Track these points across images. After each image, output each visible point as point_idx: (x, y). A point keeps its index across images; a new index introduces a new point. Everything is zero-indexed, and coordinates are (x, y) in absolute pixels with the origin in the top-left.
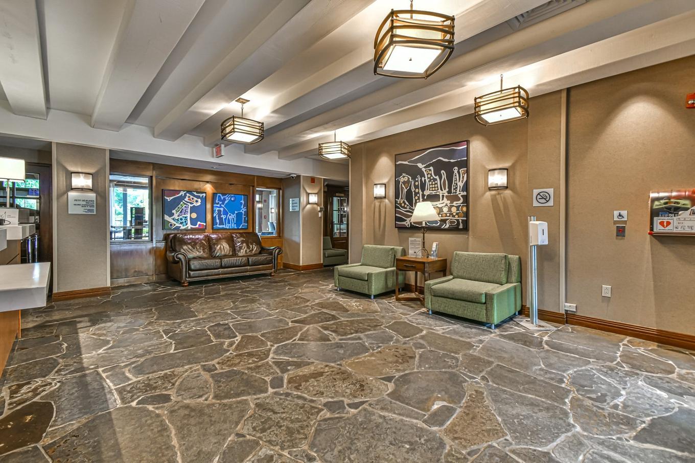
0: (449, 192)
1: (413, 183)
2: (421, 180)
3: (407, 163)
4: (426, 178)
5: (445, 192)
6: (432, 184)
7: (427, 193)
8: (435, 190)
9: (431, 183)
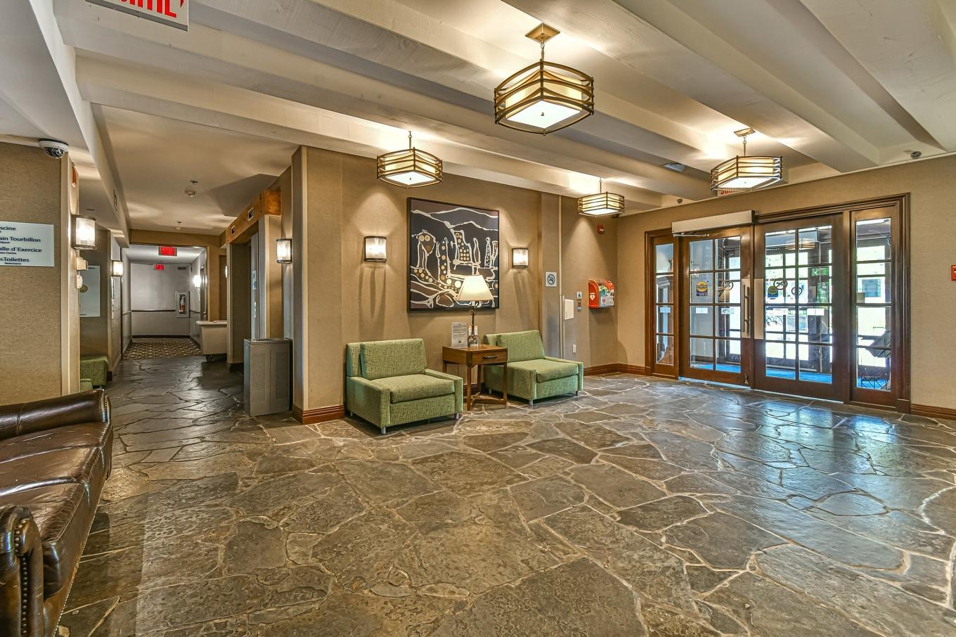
0: (482, 265)
1: (438, 246)
2: (449, 244)
3: (429, 216)
4: (456, 243)
5: (478, 264)
6: (463, 253)
7: (457, 262)
8: (466, 260)
9: (461, 251)
